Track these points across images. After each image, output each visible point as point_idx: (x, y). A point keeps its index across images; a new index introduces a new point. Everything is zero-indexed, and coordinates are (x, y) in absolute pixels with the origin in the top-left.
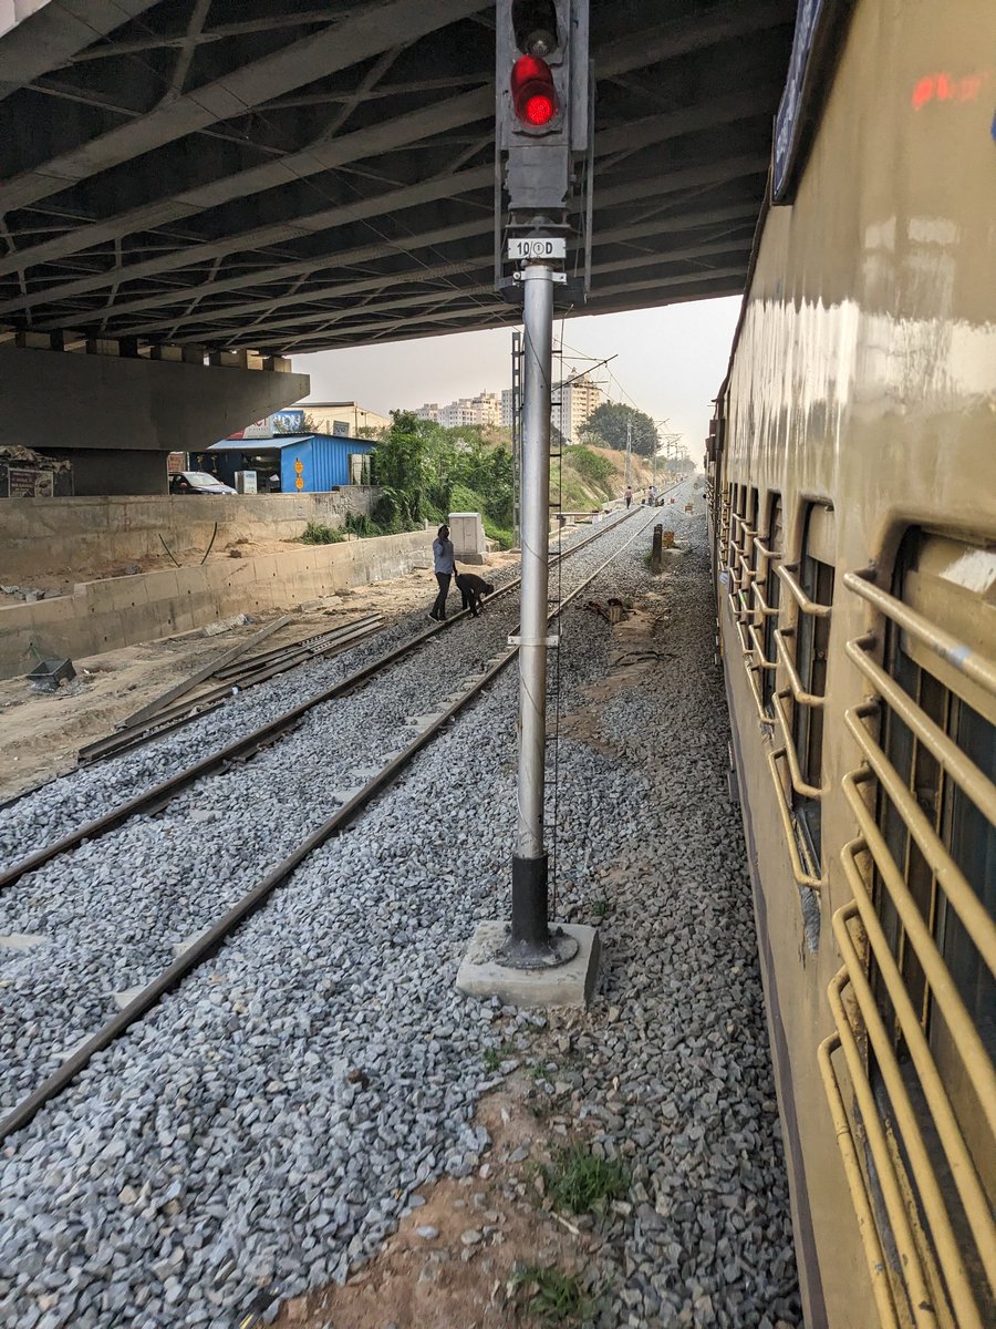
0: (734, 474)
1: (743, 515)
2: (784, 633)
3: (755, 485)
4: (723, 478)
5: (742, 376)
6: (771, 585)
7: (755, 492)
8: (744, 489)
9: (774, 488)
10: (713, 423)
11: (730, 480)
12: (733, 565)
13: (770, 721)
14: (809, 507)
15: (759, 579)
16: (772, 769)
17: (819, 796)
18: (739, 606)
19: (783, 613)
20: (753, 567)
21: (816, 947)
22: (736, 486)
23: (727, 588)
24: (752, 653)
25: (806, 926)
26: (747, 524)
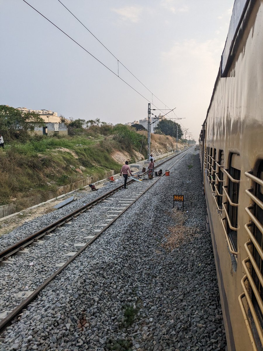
0: (207, 145)
1: (211, 155)
2: (225, 187)
3: (215, 148)
4: (205, 145)
5: (210, 119)
6: (221, 174)
7: (215, 150)
8: (212, 149)
9: (221, 149)
10: (202, 131)
11: (207, 146)
12: (208, 168)
13: (221, 210)
14: (231, 154)
15: (217, 172)
16: (222, 223)
17: (237, 230)
18: (210, 179)
19: (224, 182)
20: (215, 169)
21: (236, 271)
22: (209, 148)
23: (206, 174)
24: (214, 192)
25: (232, 265)
26: (213, 158)
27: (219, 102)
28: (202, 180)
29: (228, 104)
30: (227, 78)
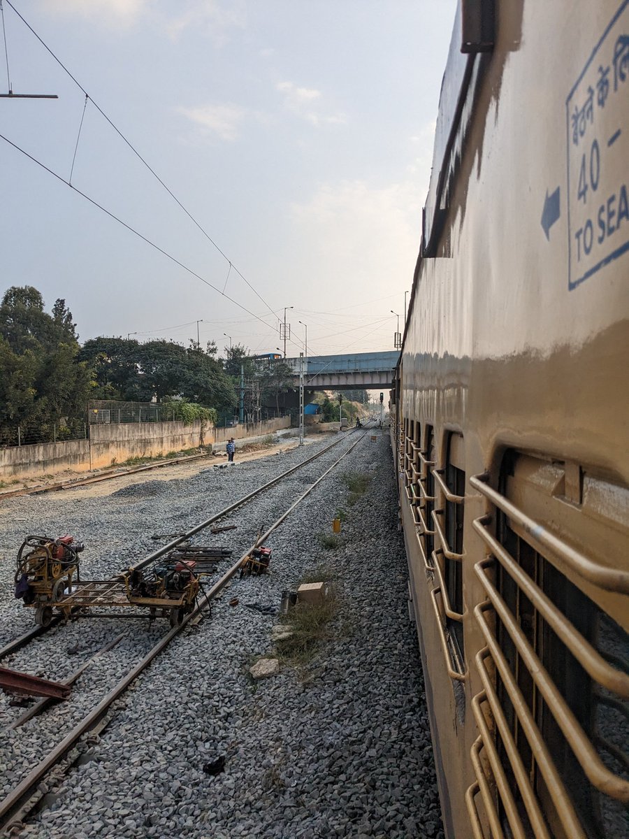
0: (403, 414)
1: (412, 438)
2: (437, 513)
3: (418, 420)
4: (400, 415)
6: (429, 481)
7: (419, 424)
8: (412, 422)
9: (429, 423)
10: (394, 381)
11: (404, 416)
12: (407, 468)
13: (432, 568)
14: (449, 435)
15: (422, 478)
16: (434, 600)
17: (461, 619)
18: (411, 494)
19: (437, 500)
20: (418, 470)
21: (463, 721)
22: (408, 420)
23: (404, 482)
24: (419, 525)
25: (456, 706)
26: (414, 444)
27: (423, 315)
28: (397, 497)
29: (439, 317)
30: (437, 258)
